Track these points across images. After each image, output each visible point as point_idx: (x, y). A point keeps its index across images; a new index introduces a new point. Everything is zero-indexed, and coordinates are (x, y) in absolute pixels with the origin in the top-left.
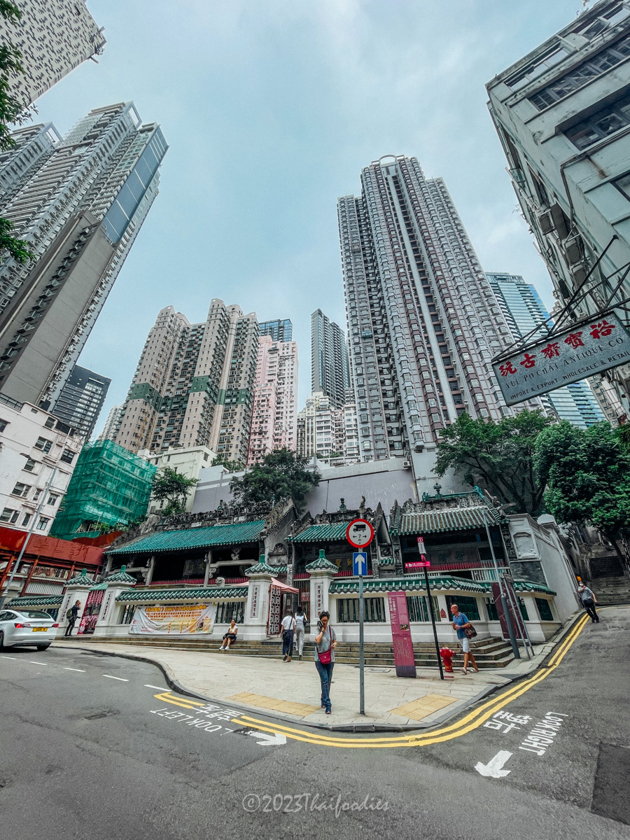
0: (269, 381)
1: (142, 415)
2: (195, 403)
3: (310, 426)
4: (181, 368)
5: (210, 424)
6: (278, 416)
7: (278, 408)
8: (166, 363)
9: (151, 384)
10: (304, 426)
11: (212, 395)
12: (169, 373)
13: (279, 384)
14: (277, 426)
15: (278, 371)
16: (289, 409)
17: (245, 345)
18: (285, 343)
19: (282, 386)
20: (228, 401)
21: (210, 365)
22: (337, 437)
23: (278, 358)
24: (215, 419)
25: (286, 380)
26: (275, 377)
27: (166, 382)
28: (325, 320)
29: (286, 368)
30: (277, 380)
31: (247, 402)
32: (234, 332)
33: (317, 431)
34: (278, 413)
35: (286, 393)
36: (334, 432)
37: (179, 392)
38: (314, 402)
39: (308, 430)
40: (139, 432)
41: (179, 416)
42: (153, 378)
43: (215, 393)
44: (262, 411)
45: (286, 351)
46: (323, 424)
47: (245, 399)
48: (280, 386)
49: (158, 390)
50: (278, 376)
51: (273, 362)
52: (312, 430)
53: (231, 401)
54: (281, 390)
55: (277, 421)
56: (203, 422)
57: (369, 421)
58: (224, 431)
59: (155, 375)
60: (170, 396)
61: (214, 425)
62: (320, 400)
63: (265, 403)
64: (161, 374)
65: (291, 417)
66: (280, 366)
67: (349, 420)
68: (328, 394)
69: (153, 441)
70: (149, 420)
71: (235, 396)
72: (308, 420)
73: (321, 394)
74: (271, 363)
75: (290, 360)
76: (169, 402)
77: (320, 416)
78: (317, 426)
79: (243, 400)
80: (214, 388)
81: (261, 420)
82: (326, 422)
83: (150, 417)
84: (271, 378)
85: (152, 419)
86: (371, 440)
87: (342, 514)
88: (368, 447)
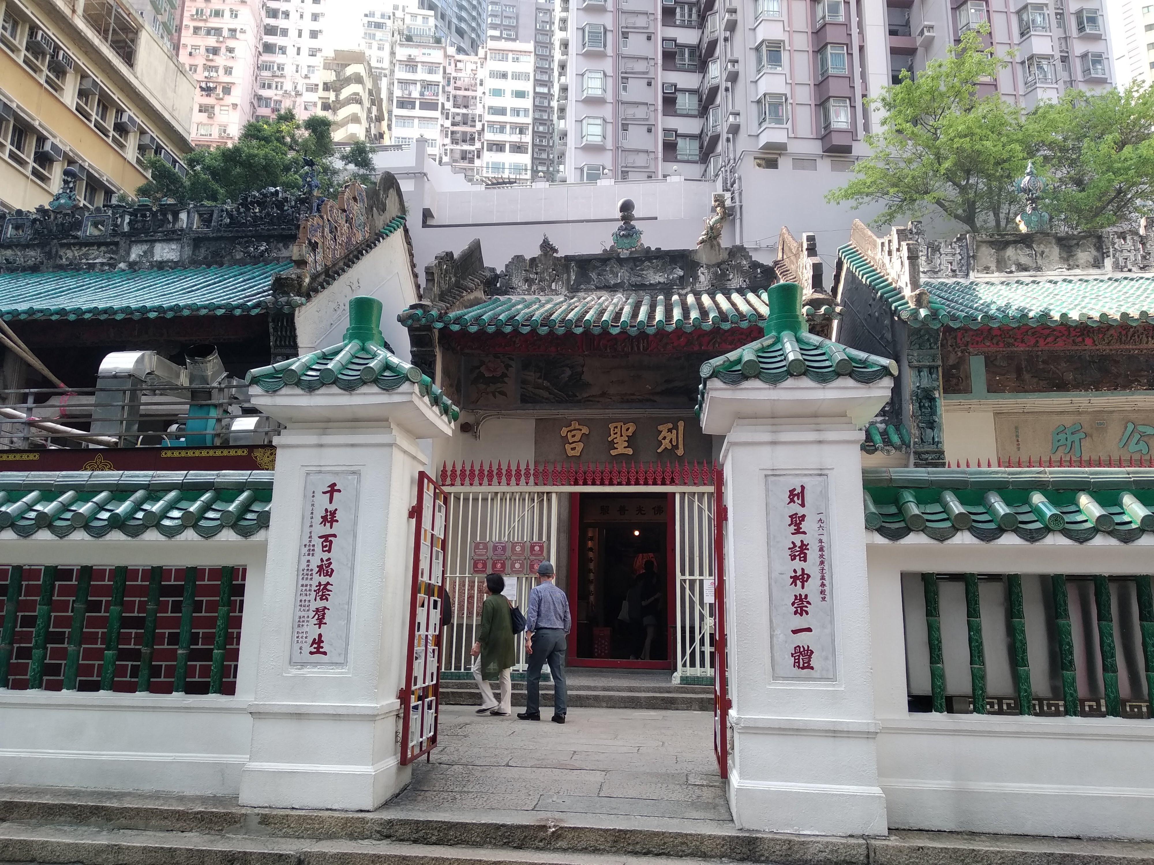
6: (270, 39)
14: (266, 74)
16: (308, 25)
22: (454, 141)
33: (397, 111)
34: (271, 31)
36: (448, 123)
38: (389, 23)
46: (416, 93)
55: (266, 57)
57: (609, 51)
62: (408, 19)
65: (313, 53)
67: (497, 93)
68: (433, 6)
78: (397, 94)
81: (211, 41)
82: (427, 85)
86: (609, 119)
87: (621, 261)
88: (597, 140)
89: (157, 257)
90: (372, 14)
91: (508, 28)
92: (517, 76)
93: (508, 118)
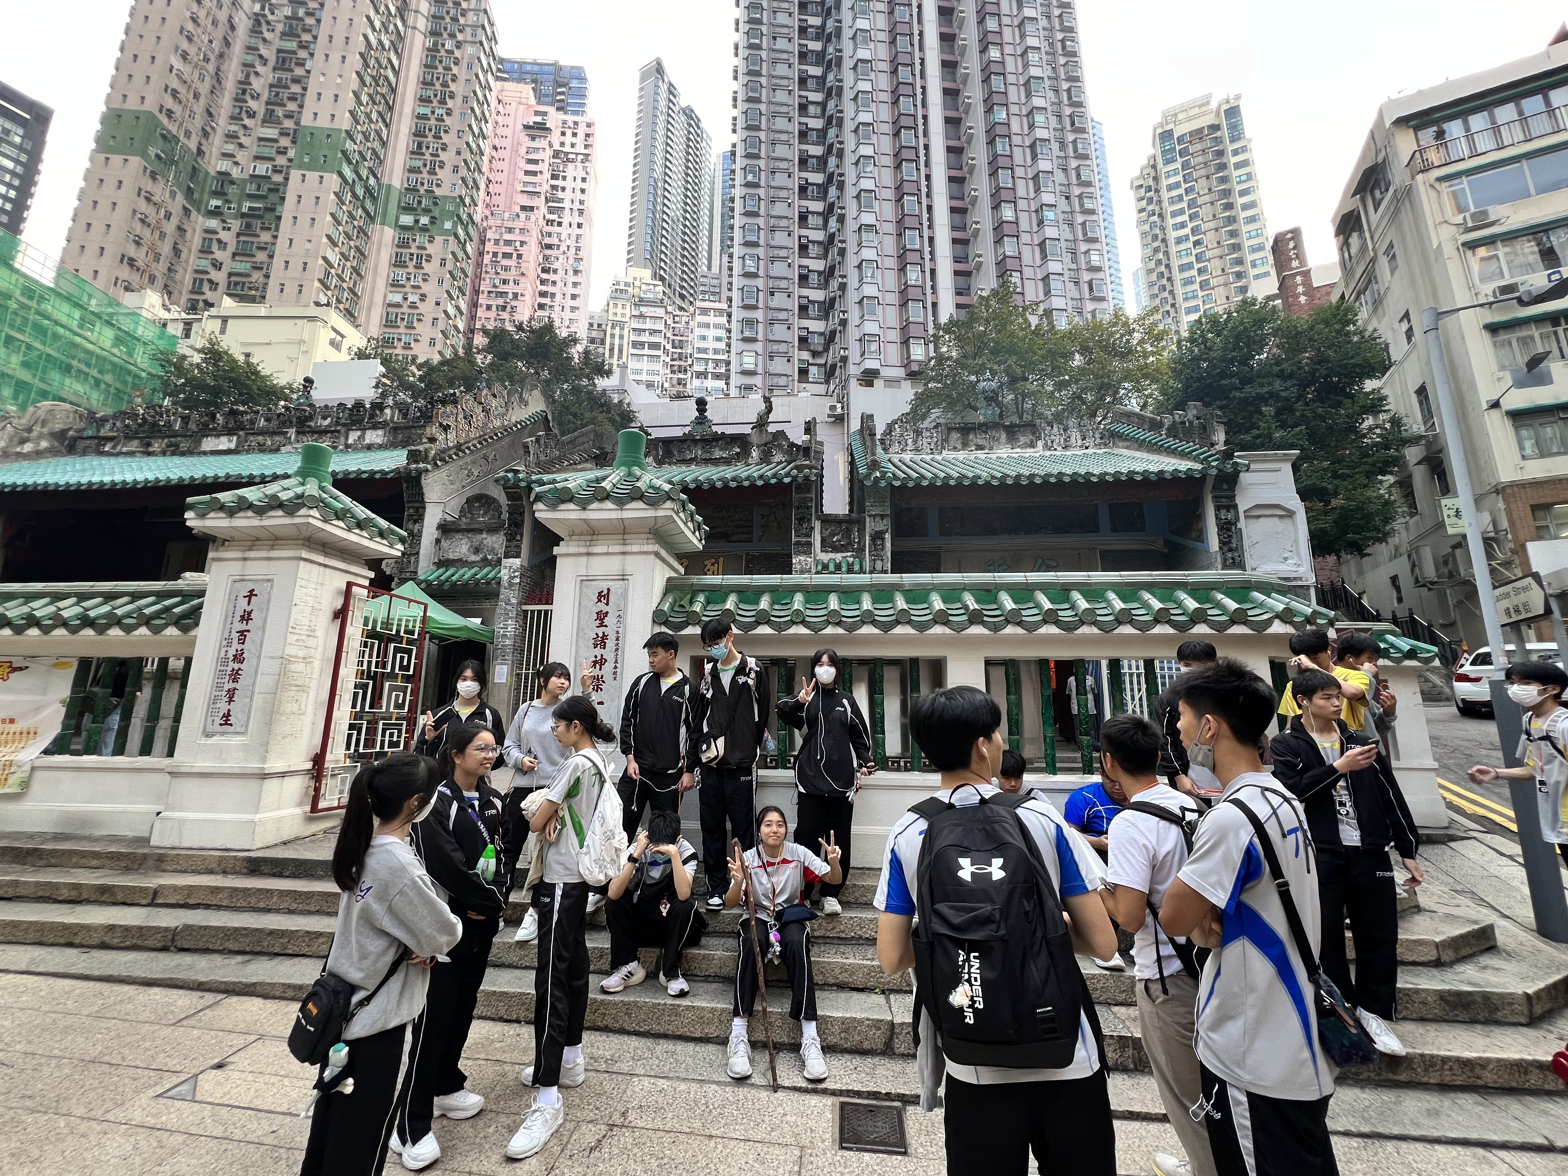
0: (524, 208)
1: (143, 206)
2: (308, 201)
3: (617, 341)
4: (265, 97)
5: (356, 270)
6: (543, 300)
7: (543, 282)
8: (211, 67)
9: (165, 120)
10: (603, 342)
11: (360, 192)
12: (225, 104)
13: (550, 222)
15: (546, 187)
16: (570, 290)
17: (455, 70)
18: (570, 118)
19: (555, 229)
20: (407, 220)
21: (349, 100)
22: (673, 372)
23: (549, 153)
24: (371, 262)
25: (566, 218)
26: (540, 202)
27: (219, 131)
28: (671, 93)
29: (569, 184)
30: (544, 210)
31: (460, 232)
32: (422, 24)
33: (631, 351)
34: (543, 294)
35: (563, 248)
36: (668, 359)
37: (262, 169)
38: (630, 290)
39: (612, 350)
40: (140, 256)
41: (265, 237)
42: (169, 103)
43: (368, 190)
44: (505, 282)
45: (568, 139)
46: (645, 338)
47: (455, 225)
48: (549, 229)
49: (193, 145)
50: (547, 200)
51: (535, 162)
52: (621, 351)
53: (417, 221)
54: (554, 240)
56: (333, 256)
57: (761, 304)
58: (397, 298)
59: (175, 94)
60: (235, 173)
61: (369, 278)
62: (644, 287)
63: (512, 263)
64: (196, 96)
65: (573, 309)
66: (554, 177)
67: (704, 338)
68: (662, 279)
69: (192, 292)
70: (170, 227)
71: (427, 211)
72: (613, 327)
73: (646, 274)
74: (530, 161)
75: (580, 165)
76: (232, 190)
77: (641, 316)
78: (633, 338)
79: (448, 225)
80: (364, 173)
81: (500, 301)
82: (652, 332)
83: (174, 220)
84: (526, 201)
85: (181, 229)
86: (760, 352)
87: (695, 442)
88: (752, 367)
89: (367, 441)
90: (618, 283)
91: (714, 294)
92: (717, 326)
93: (711, 356)
